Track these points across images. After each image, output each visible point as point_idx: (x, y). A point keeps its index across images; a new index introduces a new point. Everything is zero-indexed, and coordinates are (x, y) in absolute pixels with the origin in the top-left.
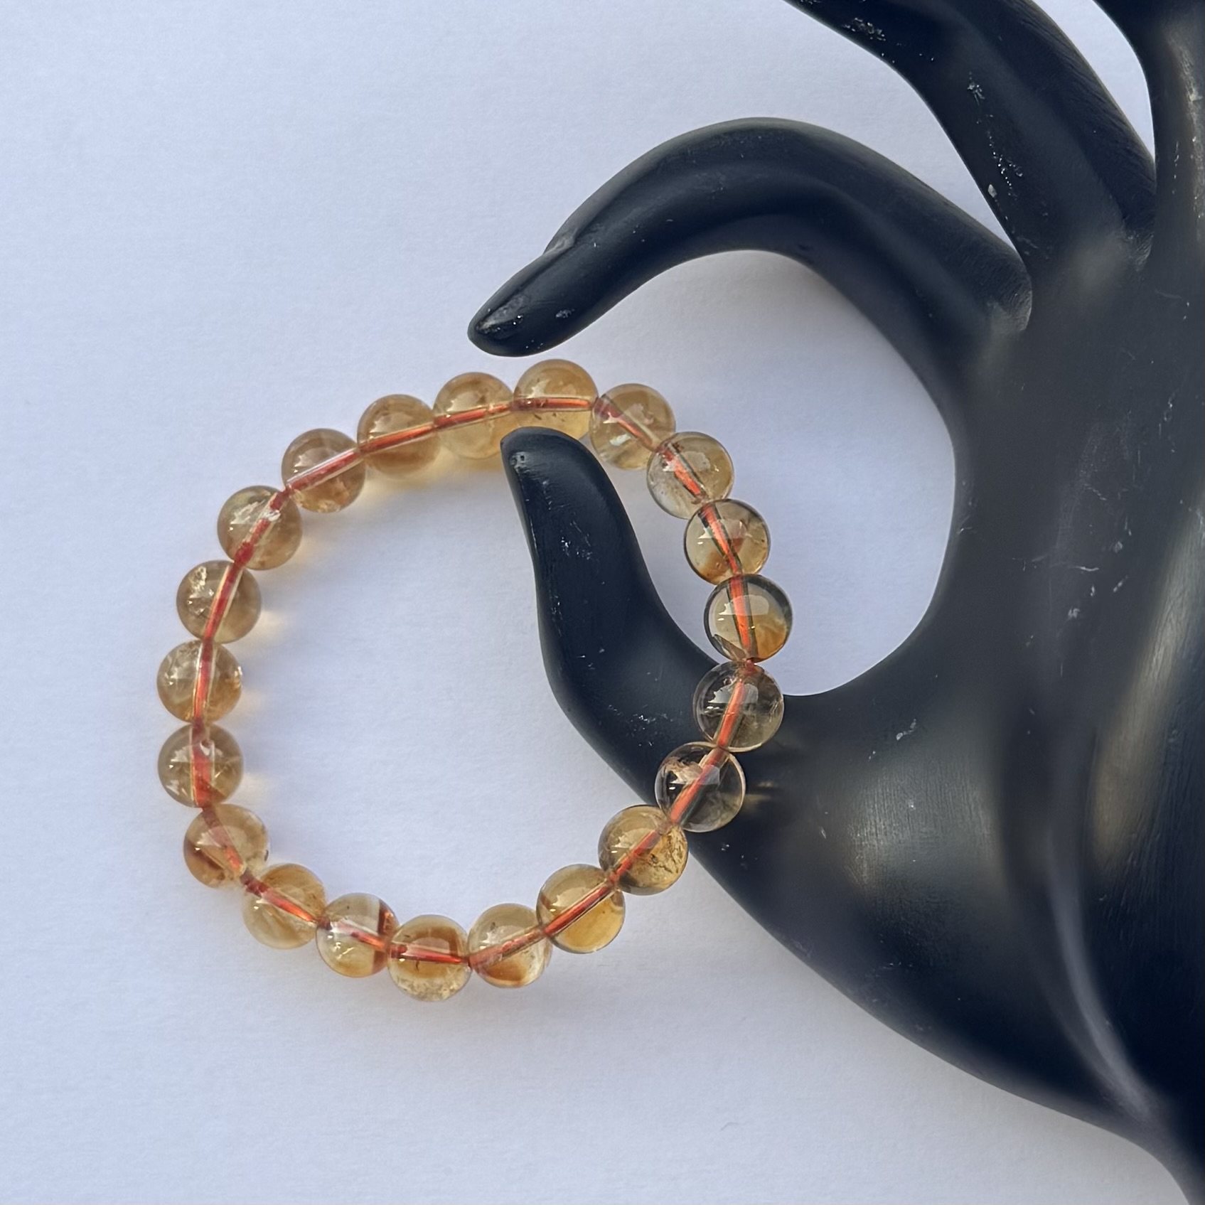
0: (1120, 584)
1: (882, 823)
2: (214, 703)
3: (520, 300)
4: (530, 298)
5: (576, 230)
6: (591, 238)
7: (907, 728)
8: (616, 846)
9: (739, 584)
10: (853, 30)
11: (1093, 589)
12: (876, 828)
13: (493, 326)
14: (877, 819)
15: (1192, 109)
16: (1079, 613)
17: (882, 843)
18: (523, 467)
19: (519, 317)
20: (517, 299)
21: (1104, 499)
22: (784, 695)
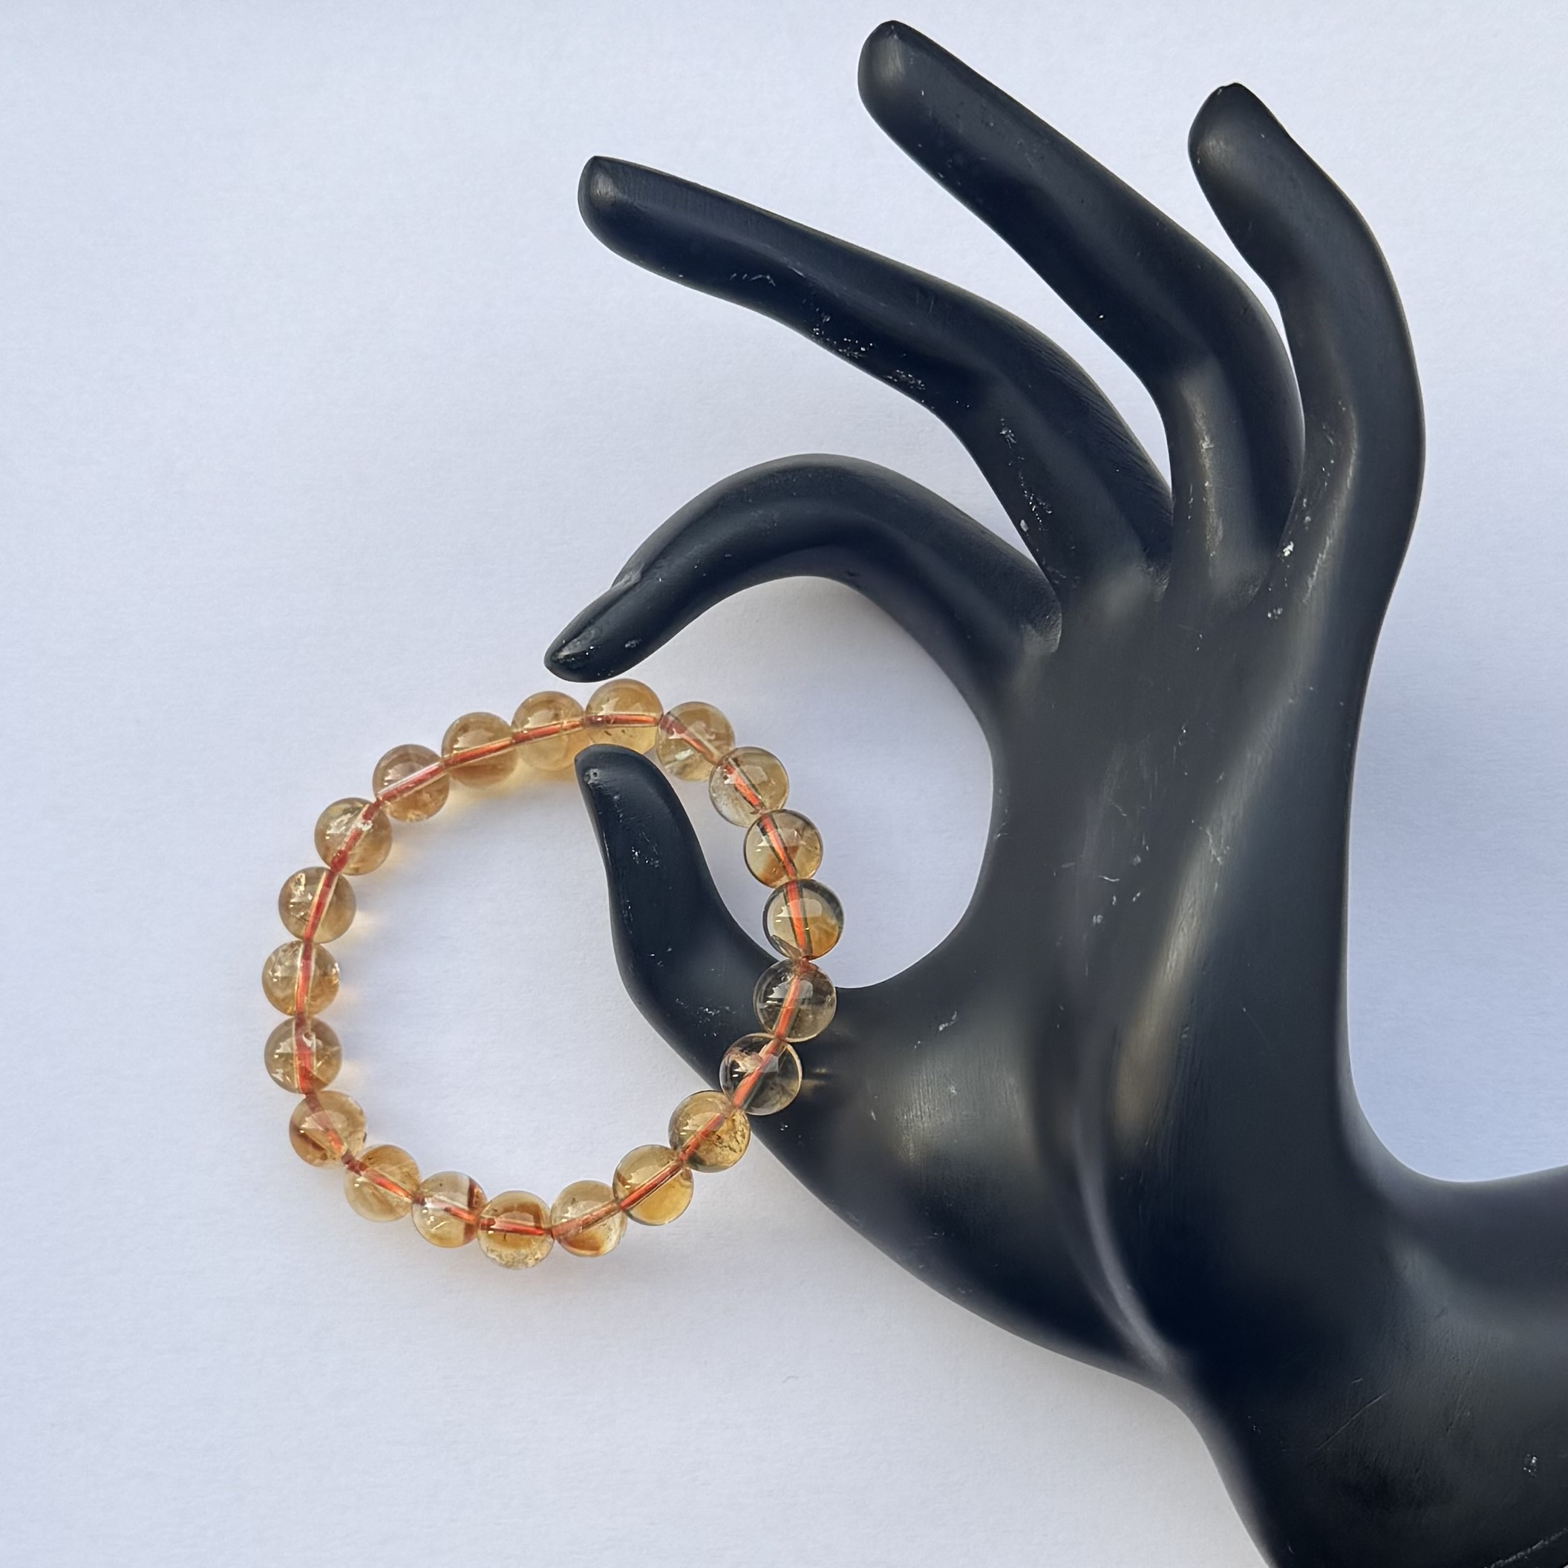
0: (1138, 895)
1: (926, 1106)
2: (314, 998)
3: (592, 632)
4: (601, 631)
5: (643, 565)
6: (655, 574)
7: (950, 1020)
8: (685, 1128)
9: (795, 889)
10: (896, 380)
11: (1115, 898)
12: (921, 1110)
13: (567, 657)
14: (922, 1104)
15: (1204, 455)
16: (1102, 920)
17: (926, 1125)
18: (596, 782)
19: (592, 648)
20: (589, 631)
21: (1125, 815)
22: (836, 988)
